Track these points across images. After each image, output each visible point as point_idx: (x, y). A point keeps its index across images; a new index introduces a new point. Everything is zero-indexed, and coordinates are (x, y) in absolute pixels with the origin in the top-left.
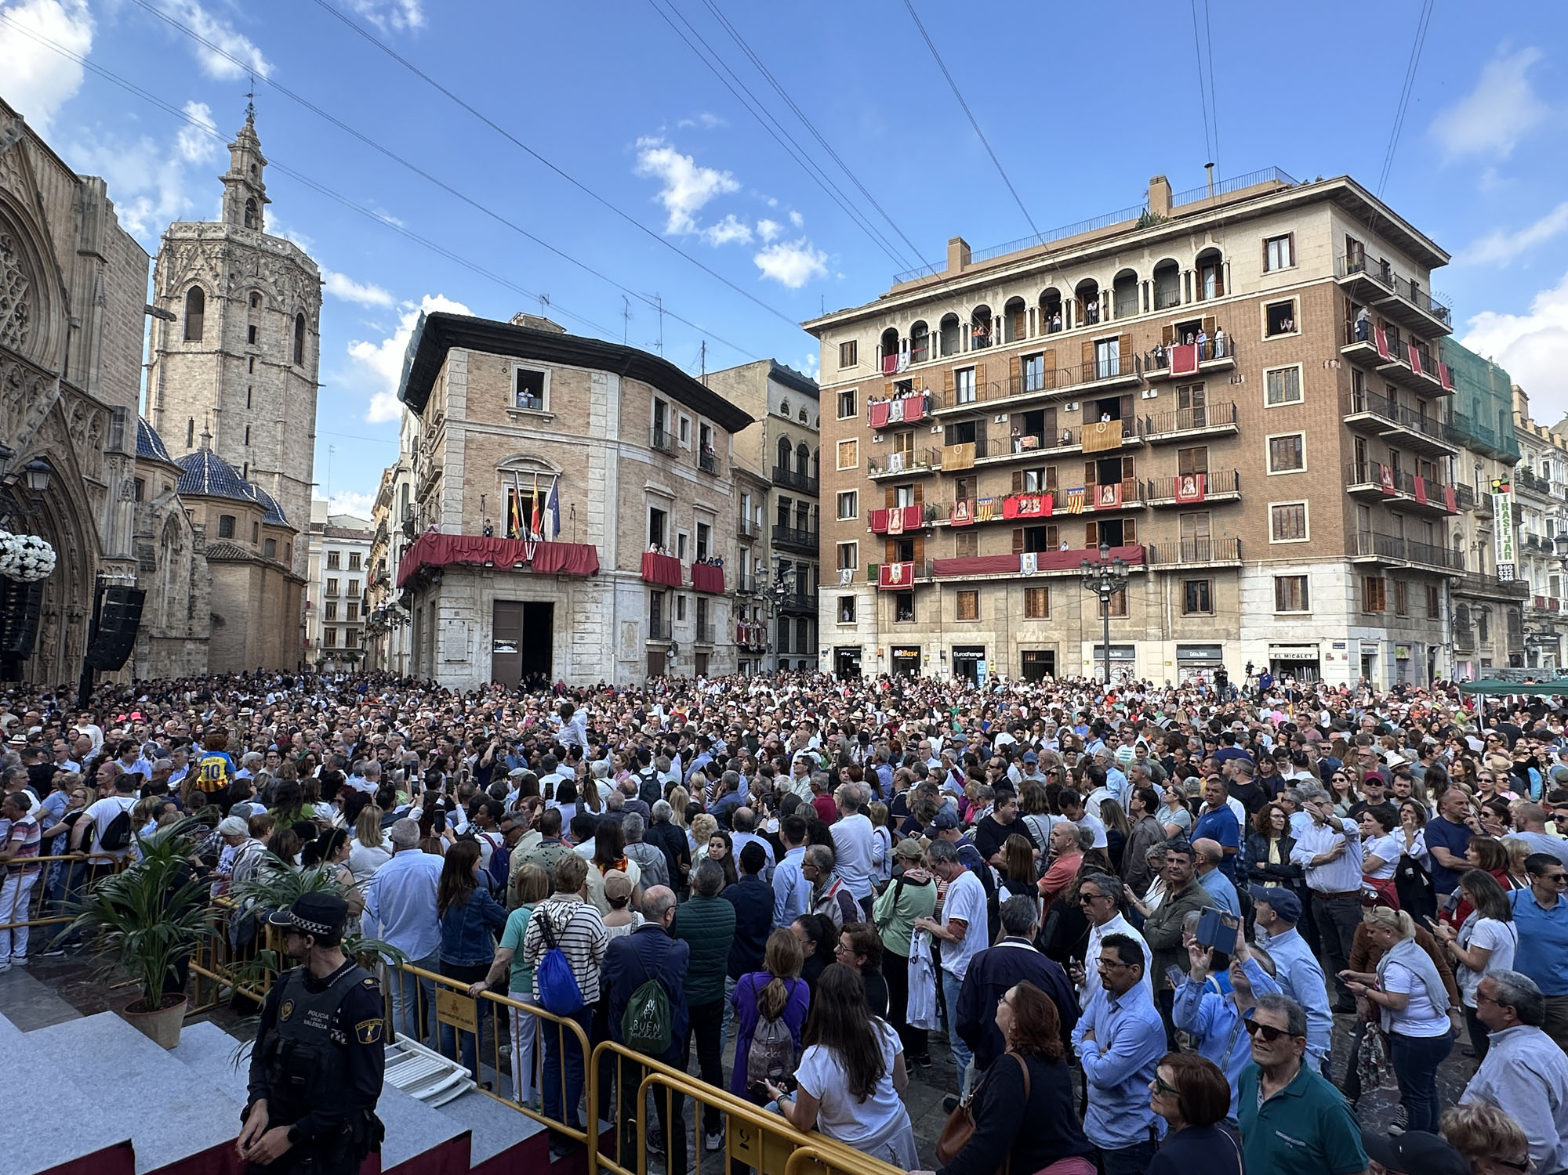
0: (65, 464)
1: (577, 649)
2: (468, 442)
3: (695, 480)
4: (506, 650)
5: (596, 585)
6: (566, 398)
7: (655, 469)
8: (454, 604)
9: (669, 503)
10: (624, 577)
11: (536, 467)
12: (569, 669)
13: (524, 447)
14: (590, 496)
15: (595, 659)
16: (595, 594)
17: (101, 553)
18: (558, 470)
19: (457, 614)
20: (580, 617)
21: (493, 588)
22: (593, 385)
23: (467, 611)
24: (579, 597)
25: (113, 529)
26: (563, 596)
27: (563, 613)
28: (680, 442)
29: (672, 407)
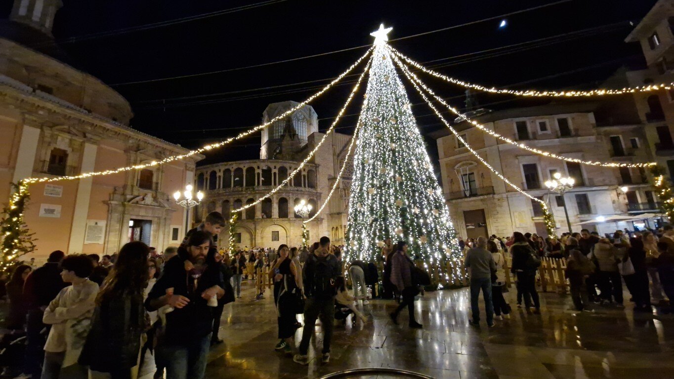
2: (447, 164)
3: (559, 144)
4: (471, 227)
5: (499, 200)
6: (474, 139)
9: (537, 159)
10: (511, 195)
11: (469, 165)
13: (462, 160)
15: (504, 228)
16: (499, 203)
18: (475, 163)
20: (495, 213)
23: (455, 216)
24: (493, 205)
26: (487, 206)
27: (487, 212)
28: (540, 132)
29: (532, 120)
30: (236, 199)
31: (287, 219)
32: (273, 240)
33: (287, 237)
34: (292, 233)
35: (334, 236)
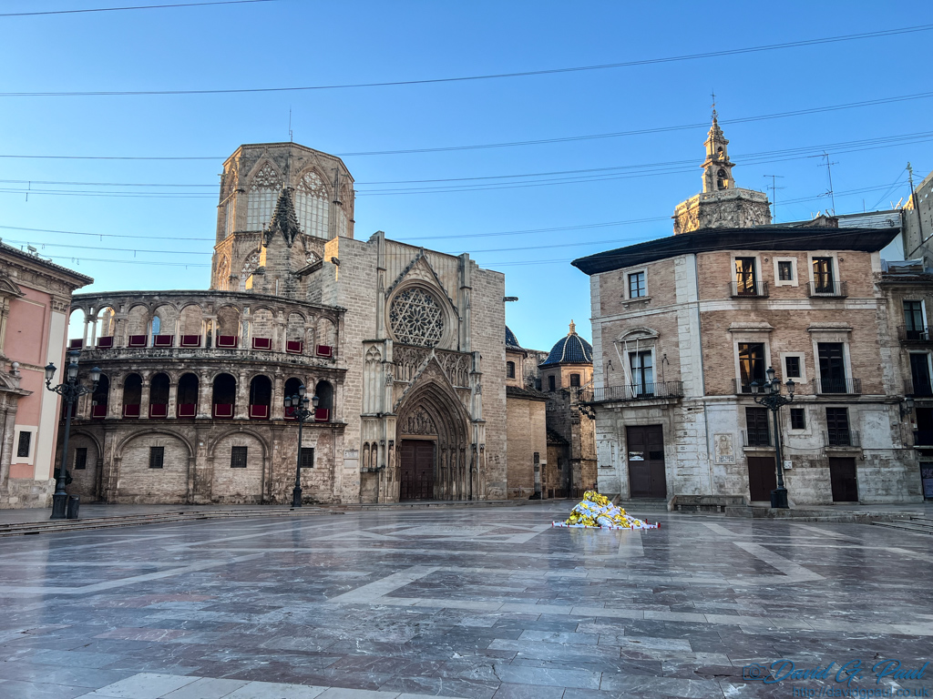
0: (444, 384)
1: (680, 456)
2: (603, 329)
3: (809, 307)
4: (637, 458)
5: (689, 409)
6: (658, 284)
7: (740, 313)
8: (603, 431)
9: (767, 335)
10: (712, 400)
11: (643, 335)
12: (676, 471)
13: (633, 323)
14: (681, 346)
15: (694, 463)
16: (689, 416)
17: (470, 419)
18: (655, 333)
19: (605, 436)
20: (680, 433)
21: (623, 418)
22: (676, 268)
23: (610, 435)
24: (678, 419)
25: (474, 407)
26: (666, 419)
27: (667, 431)
28: (778, 283)
29: (765, 258)
30: (155, 372)
31: (266, 422)
32: (233, 465)
33: (264, 459)
34: (275, 452)
35: (366, 461)
